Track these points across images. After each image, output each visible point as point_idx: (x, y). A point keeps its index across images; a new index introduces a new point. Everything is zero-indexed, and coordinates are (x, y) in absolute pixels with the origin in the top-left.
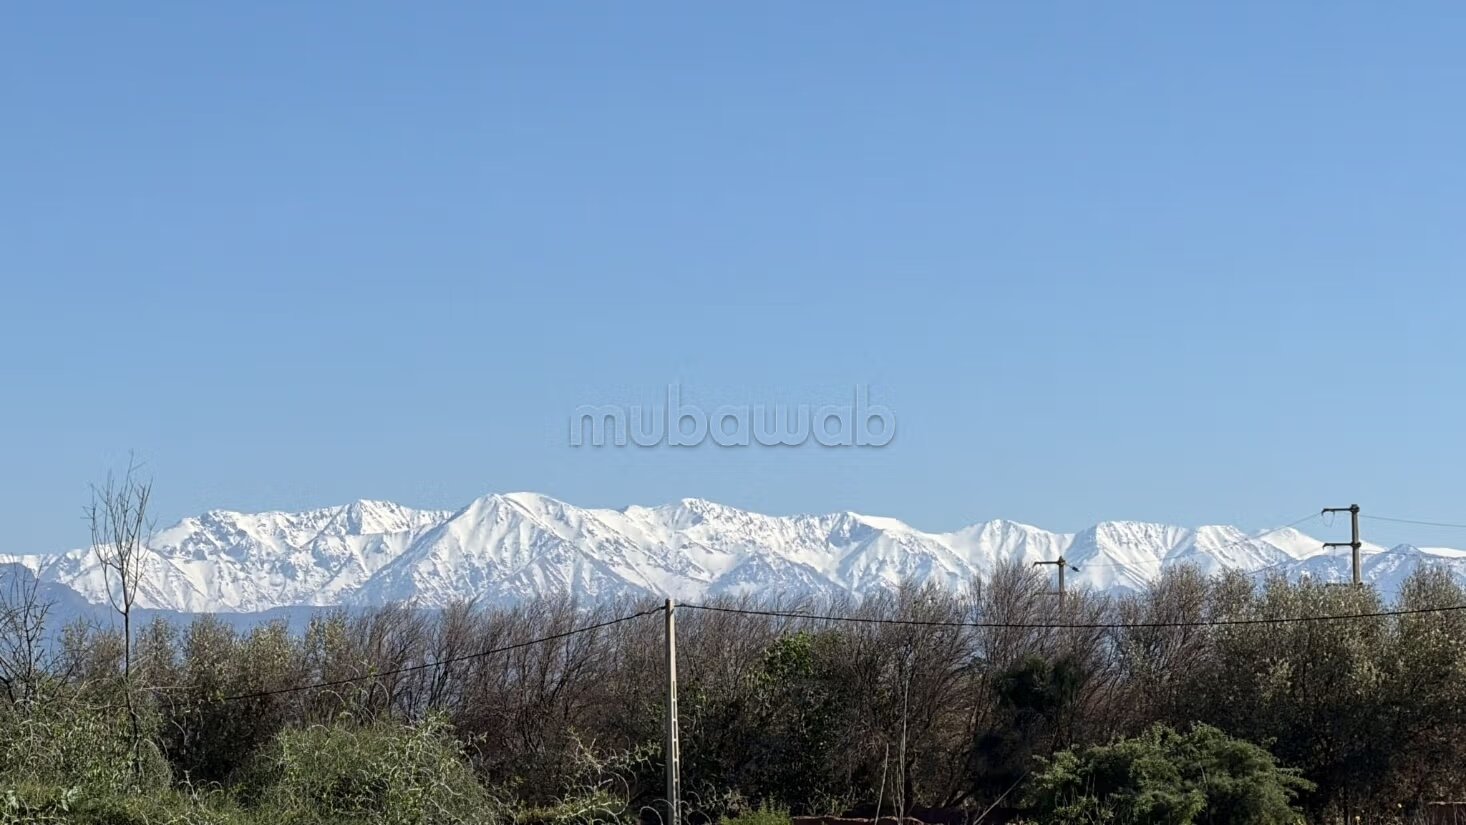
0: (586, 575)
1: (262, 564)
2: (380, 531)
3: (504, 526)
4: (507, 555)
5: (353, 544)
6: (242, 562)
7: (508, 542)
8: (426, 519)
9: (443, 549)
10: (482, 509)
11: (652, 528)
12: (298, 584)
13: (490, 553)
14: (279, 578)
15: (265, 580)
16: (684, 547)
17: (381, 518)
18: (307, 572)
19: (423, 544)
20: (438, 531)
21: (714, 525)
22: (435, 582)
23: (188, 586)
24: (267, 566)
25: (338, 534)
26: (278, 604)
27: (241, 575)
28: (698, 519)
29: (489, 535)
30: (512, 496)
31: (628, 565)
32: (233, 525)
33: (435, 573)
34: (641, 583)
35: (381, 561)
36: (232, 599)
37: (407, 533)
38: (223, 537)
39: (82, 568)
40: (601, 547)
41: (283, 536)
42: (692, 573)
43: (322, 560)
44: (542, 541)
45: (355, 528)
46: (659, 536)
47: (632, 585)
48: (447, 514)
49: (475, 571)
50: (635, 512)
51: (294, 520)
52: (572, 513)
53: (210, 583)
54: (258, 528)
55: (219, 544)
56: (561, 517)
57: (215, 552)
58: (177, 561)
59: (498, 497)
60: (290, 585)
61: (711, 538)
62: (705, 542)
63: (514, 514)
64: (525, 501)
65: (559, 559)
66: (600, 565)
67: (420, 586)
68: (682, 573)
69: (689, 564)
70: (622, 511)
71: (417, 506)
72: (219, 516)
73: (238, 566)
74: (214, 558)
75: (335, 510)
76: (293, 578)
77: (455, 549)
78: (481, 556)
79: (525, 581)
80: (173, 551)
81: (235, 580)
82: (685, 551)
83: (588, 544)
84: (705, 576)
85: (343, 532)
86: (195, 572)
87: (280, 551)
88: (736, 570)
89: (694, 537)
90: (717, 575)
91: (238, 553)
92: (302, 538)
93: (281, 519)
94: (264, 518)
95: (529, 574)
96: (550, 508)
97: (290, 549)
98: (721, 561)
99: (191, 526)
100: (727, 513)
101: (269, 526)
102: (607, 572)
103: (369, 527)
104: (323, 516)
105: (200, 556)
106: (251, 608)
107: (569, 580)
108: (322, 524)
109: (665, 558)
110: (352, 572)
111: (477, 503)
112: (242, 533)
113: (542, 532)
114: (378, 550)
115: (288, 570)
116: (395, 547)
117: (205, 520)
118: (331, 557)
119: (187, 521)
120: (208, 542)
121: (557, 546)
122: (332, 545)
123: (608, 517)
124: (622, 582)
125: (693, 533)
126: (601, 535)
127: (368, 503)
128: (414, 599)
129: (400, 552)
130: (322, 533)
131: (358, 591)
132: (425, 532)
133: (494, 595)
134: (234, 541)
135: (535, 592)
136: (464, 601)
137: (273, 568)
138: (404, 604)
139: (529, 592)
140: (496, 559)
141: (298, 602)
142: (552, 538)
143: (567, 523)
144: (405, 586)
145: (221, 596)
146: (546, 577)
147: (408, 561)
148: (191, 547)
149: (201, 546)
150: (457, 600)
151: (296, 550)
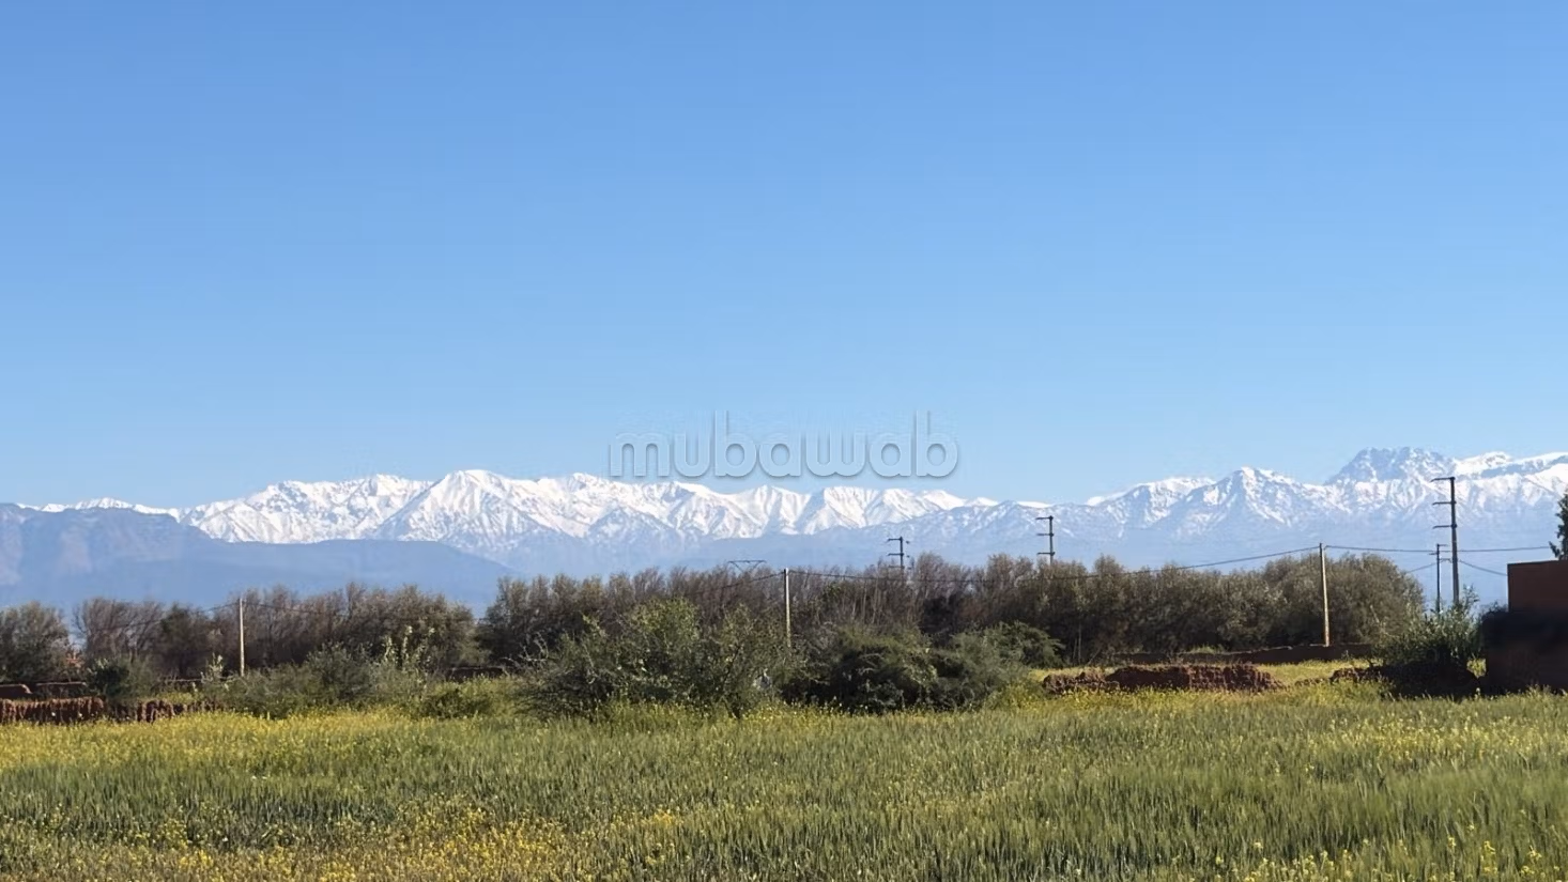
0: (515, 520)
1: (317, 513)
2: (388, 493)
3: (464, 490)
4: (467, 509)
5: (373, 502)
6: (305, 513)
7: (467, 500)
8: (417, 486)
9: (427, 503)
10: (452, 479)
11: (554, 490)
12: (338, 526)
13: (456, 508)
14: (327, 522)
15: (318, 523)
16: (574, 503)
17: (388, 485)
18: (344, 518)
19: (414, 502)
20: (424, 494)
21: (593, 490)
22: (422, 525)
23: (271, 528)
24: (320, 515)
25: (363, 495)
26: (327, 538)
27: (304, 520)
28: (583, 486)
29: (455, 496)
30: (468, 472)
31: (541, 514)
32: (299, 490)
33: (422, 519)
34: (548, 525)
35: (390, 512)
36: (298, 535)
37: (405, 495)
38: (293, 497)
39: (206, 516)
40: (524, 503)
41: (329, 497)
42: (579, 518)
43: (353, 511)
44: (488, 499)
45: (373, 492)
46: (559, 496)
47: (543, 527)
48: (430, 483)
49: (447, 517)
50: (544, 482)
51: (336, 487)
52: (506, 482)
53: (284, 525)
54: (315, 492)
55: (290, 502)
56: (500, 485)
57: (288, 506)
58: (265, 511)
59: (461, 473)
60: (334, 527)
61: (591, 498)
62: (588, 501)
63: (471, 483)
64: (479, 476)
65: (498, 510)
66: (523, 514)
67: (414, 527)
68: (573, 518)
69: (578, 513)
70: (536, 481)
71: (411, 478)
72: (289, 484)
73: (302, 515)
74: (285, 510)
75: (361, 481)
76: (335, 522)
77: (434, 504)
78: (451, 508)
79: (478, 523)
80: (262, 505)
81: (300, 523)
82: (576, 506)
83: (516, 501)
84: (587, 520)
85: (366, 494)
86: (275, 519)
87: (327, 506)
88: (606, 518)
89: (581, 498)
90: (595, 520)
91: (302, 507)
92: (341, 498)
93: (329, 486)
94: (317, 485)
95: (480, 520)
96: (493, 480)
97: (334, 505)
98: (597, 512)
99: (272, 491)
100: (600, 482)
101: (321, 491)
102: (530, 519)
103: (382, 491)
104: (354, 485)
105: (278, 509)
106: (310, 541)
107: (504, 524)
108: (353, 489)
109: (563, 509)
110: (371, 518)
111: (448, 477)
112: (304, 495)
113: (488, 494)
114: (388, 505)
115: (333, 518)
116: (398, 503)
117: (281, 487)
118: (359, 510)
119: (270, 488)
120: (283, 500)
121: (496, 503)
122: (359, 502)
123: (528, 484)
124: (537, 524)
125: (581, 494)
126: (524, 496)
127: (381, 477)
128: (410, 535)
129: (401, 507)
130: (353, 495)
131: (375, 530)
132: (416, 494)
133: (459, 533)
134: (299, 499)
135: (485, 531)
136: (440, 536)
137: (323, 516)
138: (403, 538)
139: (481, 530)
140: (460, 511)
141: (339, 537)
142: (494, 497)
143: (503, 489)
144: (405, 528)
145: (292, 533)
146: (491, 522)
147: (406, 512)
148: (273, 504)
149: (279, 503)
150: (436, 536)
151: (338, 505)
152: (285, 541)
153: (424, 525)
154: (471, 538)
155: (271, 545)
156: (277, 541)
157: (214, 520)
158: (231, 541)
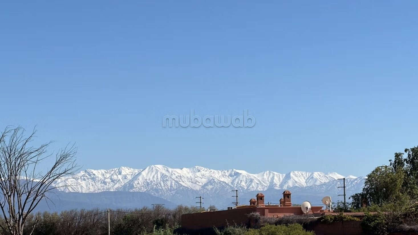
0: (173, 184)
1: (99, 181)
2: (126, 174)
3: (154, 173)
4: (155, 179)
5: (120, 177)
6: (94, 181)
7: (155, 176)
8: (137, 171)
9: (140, 178)
10: (149, 169)
11: (189, 173)
12: (107, 186)
13: (151, 179)
14: (103, 185)
15: (99, 185)
16: (196, 177)
17: (126, 171)
18: (109, 183)
19: (136, 177)
20: (139, 174)
21: (203, 172)
22: (138, 186)
23: (82, 187)
24: (100, 182)
25: (116, 174)
26: (103, 191)
27: (94, 184)
28: (199, 171)
29: (151, 175)
30: (156, 166)
31: (183, 182)
32: (92, 172)
33: (138, 183)
34: (186, 186)
35: (126, 181)
36: (92, 190)
37: (132, 174)
38: (90, 175)
39: (57, 183)
40: (177, 177)
41: (103, 175)
42: (198, 183)
43: (113, 181)
44: (163, 176)
45: (120, 173)
46: (190, 175)
47: (184, 186)
48: (141, 170)
49: (148, 183)
50: (185, 169)
51: (106, 171)
52: (170, 170)
53: (87, 186)
54: (98, 173)
55: (89, 177)
56: (168, 171)
57: (88, 179)
58: (79, 181)
59: (153, 166)
60: (105, 186)
61: (202, 175)
62: (201, 176)
63: (157, 170)
64: (159, 167)
65: (167, 180)
66: (176, 182)
67: (135, 186)
68: (195, 183)
69: (197, 181)
70: (181, 169)
71: (134, 168)
72: (89, 170)
73: (93, 182)
74: (88, 180)
75: (116, 169)
76: (106, 185)
77: (143, 177)
78: (149, 180)
79: (159, 185)
80: (78, 179)
81: (93, 185)
82: (196, 179)
83: (174, 177)
84: (201, 184)
85: (117, 174)
86: (83, 183)
87: (103, 178)
88: (208, 183)
89: (198, 175)
90: (204, 184)
91: (93, 179)
92: (108, 175)
93: (103, 171)
94: (99, 171)
95: (160, 184)
96: (165, 168)
97: (105, 178)
98: (204, 181)
99: (82, 173)
100: (206, 170)
101: (100, 173)
102: (179, 183)
103: (123, 173)
104: (113, 170)
105: (84, 180)
106: (96, 192)
107: (169, 185)
108: (112, 172)
109: (191, 180)
110: (119, 183)
111: (148, 168)
112: (94, 175)
113: (163, 174)
114: (125, 178)
115: (105, 183)
116: (129, 177)
117: (86, 171)
118: (115, 180)
119: (82, 172)
120: (86, 177)
121: (166, 177)
122: (115, 177)
123: (178, 170)
124: (182, 185)
125: (198, 174)
126: (177, 175)
127: (123, 167)
128: (134, 190)
129: (130, 179)
130: (112, 174)
131: (121, 188)
132: (136, 174)
133: (152, 188)
134: (92, 176)
135: (162, 188)
136: (145, 190)
137: (101, 182)
138: (131, 191)
139: (160, 188)
140: (153, 180)
141: (107, 190)
142: (165, 175)
143: (169, 172)
144: (132, 187)
145: (89, 189)
146: (164, 184)
147: (132, 181)
148: (82, 178)
149: (85, 177)
150: (144, 190)
151: (107, 178)
152: (87, 192)
153: (139, 185)
154: (157, 190)
155: (82, 193)
156: (84, 192)
157: (60, 184)
158: (67, 192)
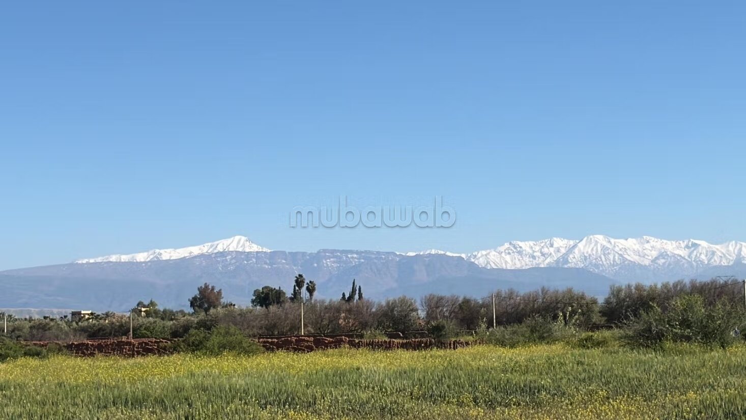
0: (616, 258)
1: (526, 255)
2: (559, 246)
3: (593, 244)
4: (594, 252)
5: (552, 250)
6: (521, 255)
7: (595, 249)
8: (572, 243)
9: (576, 250)
10: (587, 240)
11: (635, 245)
12: (536, 261)
13: (590, 252)
14: (531, 259)
15: (527, 259)
16: (644, 250)
17: (559, 242)
18: (539, 258)
19: (571, 250)
20: (575, 246)
21: (652, 243)
22: (574, 260)
23: (506, 262)
24: (528, 256)
25: (547, 247)
26: (531, 266)
27: (521, 259)
28: (648, 242)
29: (589, 247)
30: (595, 236)
31: (629, 255)
32: (518, 245)
33: (574, 258)
34: (632, 260)
35: (559, 255)
36: (518, 266)
37: (566, 247)
38: (516, 248)
39: (477, 257)
40: (621, 250)
41: (532, 248)
42: (646, 257)
43: (543, 255)
44: (604, 248)
45: (552, 245)
46: (637, 247)
47: (630, 261)
48: (577, 241)
49: (585, 257)
50: (630, 240)
51: (535, 244)
52: (612, 241)
53: (512, 261)
54: (525, 246)
55: (515, 250)
56: (609, 242)
57: (514, 252)
58: (503, 255)
59: (592, 237)
60: (534, 261)
61: (652, 247)
62: (650, 248)
63: (596, 241)
64: (600, 238)
65: (609, 253)
66: (621, 255)
67: (570, 261)
68: (644, 257)
69: (645, 254)
70: (627, 239)
71: (569, 239)
72: (514, 242)
73: (520, 256)
74: (513, 254)
75: (546, 240)
76: (535, 259)
77: (580, 250)
78: (587, 253)
79: (600, 259)
80: (502, 252)
81: (519, 260)
82: (645, 251)
83: (617, 249)
84: (650, 258)
85: (549, 246)
86: (508, 258)
87: (531, 252)
88: (659, 256)
89: (647, 247)
90: (654, 257)
91: (520, 253)
92: (537, 248)
93: (531, 243)
94: (526, 243)
95: (600, 258)
96: (606, 239)
97: (534, 252)
98: (655, 254)
99: (507, 245)
100: (656, 240)
101: (528, 245)
102: (623, 257)
103: (556, 245)
104: (543, 242)
105: (509, 253)
106: (524, 268)
107: (612, 259)
108: (542, 245)
109: (639, 253)
110: (551, 257)
111: (586, 238)
112: (521, 247)
113: (604, 246)
114: (558, 251)
115: (534, 257)
116: (563, 251)
117: (510, 244)
118: (545, 254)
119: (506, 244)
120: (511, 250)
121: (608, 250)
122: (545, 250)
123: (622, 241)
124: (627, 259)
125: (647, 246)
126: (621, 247)
127: (555, 239)
128: (569, 265)
129: (565, 252)
130: (543, 247)
131: (553, 263)
132: (571, 246)
133: (591, 263)
134: (519, 249)
135: (602, 262)
136: (583, 265)
137: (529, 257)
138: (566, 266)
139: (601, 262)
140: (591, 254)
141: (537, 266)
142: (607, 248)
143: (611, 243)
144: (567, 262)
145: (515, 264)
146: (605, 259)
147: (567, 254)
148: (507, 251)
149: (510, 251)
150: (581, 265)
151: (536, 252)
152: (513, 268)
153: (575, 260)
154: (597, 266)
155: (507, 270)
156: (509, 268)
157: (481, 259)
158: (489, 268)
